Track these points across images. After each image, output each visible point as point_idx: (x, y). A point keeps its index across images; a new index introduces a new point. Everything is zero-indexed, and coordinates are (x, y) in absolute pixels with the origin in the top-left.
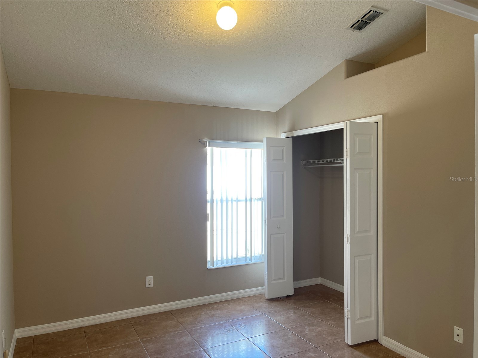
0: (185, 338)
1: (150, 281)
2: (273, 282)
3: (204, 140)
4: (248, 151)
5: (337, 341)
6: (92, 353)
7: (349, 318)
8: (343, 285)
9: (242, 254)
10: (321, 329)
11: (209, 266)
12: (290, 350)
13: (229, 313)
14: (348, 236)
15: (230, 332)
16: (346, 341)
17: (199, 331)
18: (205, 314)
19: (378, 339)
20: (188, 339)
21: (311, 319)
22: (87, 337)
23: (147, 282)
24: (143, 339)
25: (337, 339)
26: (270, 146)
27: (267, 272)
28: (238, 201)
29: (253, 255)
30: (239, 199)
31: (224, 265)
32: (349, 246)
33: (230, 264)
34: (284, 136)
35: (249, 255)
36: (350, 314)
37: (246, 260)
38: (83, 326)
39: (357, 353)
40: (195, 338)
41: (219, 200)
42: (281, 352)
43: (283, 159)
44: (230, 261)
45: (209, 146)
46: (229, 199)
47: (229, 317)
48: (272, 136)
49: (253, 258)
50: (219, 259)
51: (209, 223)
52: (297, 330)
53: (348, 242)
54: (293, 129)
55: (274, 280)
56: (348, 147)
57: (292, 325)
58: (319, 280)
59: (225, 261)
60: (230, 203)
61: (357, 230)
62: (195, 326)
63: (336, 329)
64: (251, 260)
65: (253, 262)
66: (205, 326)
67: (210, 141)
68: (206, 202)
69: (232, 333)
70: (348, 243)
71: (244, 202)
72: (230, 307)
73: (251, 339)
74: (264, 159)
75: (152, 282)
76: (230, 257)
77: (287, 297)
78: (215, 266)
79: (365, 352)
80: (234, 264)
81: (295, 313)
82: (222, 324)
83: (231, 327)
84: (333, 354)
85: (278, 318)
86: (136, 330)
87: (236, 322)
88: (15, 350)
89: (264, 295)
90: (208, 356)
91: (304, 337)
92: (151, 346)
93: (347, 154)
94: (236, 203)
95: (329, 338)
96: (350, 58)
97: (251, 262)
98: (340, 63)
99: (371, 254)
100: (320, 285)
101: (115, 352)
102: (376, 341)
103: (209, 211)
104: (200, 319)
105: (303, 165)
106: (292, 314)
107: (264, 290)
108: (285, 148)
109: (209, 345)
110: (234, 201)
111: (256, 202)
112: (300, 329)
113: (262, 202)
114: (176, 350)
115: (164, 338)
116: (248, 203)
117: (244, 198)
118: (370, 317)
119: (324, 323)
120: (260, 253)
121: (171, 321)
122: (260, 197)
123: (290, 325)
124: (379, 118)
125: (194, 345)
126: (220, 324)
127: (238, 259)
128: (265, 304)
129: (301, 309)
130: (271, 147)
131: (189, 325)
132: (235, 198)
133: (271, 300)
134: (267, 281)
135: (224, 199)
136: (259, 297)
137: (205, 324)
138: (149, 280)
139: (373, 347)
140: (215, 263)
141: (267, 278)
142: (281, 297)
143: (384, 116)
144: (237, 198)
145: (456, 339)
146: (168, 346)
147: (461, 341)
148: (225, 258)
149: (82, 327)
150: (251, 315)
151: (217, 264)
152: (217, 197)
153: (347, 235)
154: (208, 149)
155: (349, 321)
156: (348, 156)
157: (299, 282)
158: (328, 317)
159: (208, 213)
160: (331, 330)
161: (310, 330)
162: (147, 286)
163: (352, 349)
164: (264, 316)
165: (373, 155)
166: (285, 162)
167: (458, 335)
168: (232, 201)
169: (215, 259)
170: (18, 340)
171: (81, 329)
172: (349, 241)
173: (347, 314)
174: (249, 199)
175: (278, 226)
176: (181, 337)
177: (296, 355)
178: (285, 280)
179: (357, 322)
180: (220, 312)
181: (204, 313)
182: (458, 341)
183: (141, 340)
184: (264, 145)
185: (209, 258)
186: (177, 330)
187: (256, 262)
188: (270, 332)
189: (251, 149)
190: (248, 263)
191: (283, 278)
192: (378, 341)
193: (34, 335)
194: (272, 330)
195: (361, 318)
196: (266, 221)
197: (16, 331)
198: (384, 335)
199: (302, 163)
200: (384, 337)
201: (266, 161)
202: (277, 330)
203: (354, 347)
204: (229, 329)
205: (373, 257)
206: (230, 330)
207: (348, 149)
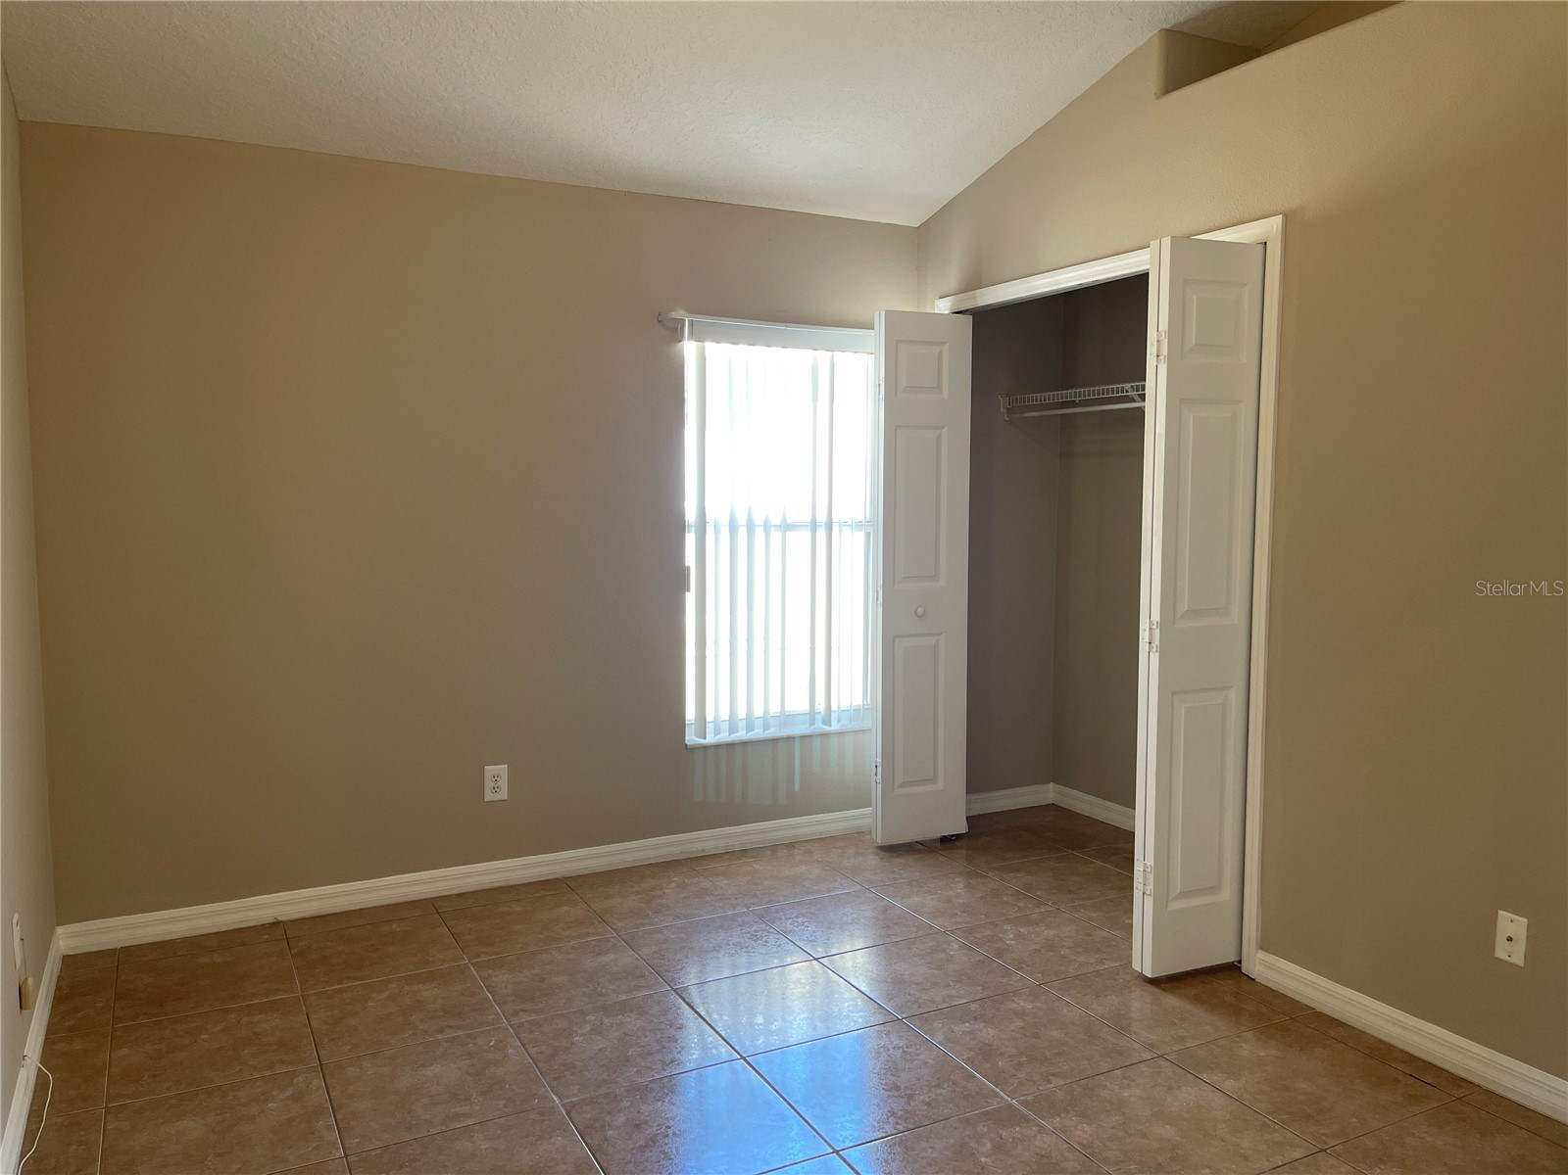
0: (612, 956)
1: (497, 781)
2: (898, 791)
3: (674, 315)
4: (823, 357)
5: (1106, 966)
6: (313, 997)
7: (1148, 892)
8: (1132, 805)
9: (798, 703)
10: (1056, 932)
11: (691, 738)
12: (953, 992)
13: (757, 884)
14: (1155, 627)
15: (758, 939)
16: (1136, 966)
17: (658, 936)
18: (677, 886)
19: (1240, 962)
20: (624, 958)
21: (1021, 905)
22: (294, 951)
23: (489, 784)
24: (478, 956)
25: (1106, 962)
26: (898, 342)
27: (879, 760)
28: (786, 527)
29: (834, 707)
30: (790, 520)
31: (741, 735)
32: (1155, 658)
33: (758, 733)
34: (944, 307)
35: (820, 706)
36: (1151, 878)
37: (812, 722)
38: (280, 919)
39: (1171, 1001)
40: (645, 957)
41: (725, 521)
42: (924, 997)
43: (939, 387)
44: (758, 724)
45: (692, 336)
46: (759, 520)
47: (756, 896)
48: (903, 304)
49: (834, 716)
50: (725, 715)
51: (690, 598)
52: (979, 936)
53: (1154, 646)
54: (973, 284)
55: (905, 784)
56: (1164, 325)
57: (960, 920)
58: (1049, 793)
59: (742, 725)
60: (759, 534)
61: (1184, 606)
62: (647, 921)
63: (1104, 934)
64: (827, 721)
65: (834, 727)
66: (679, 922)
67: (696, 319)
68: (680, 527)
69: (766, 942)
70: (1154, 650)
71: (808, 534)
72: (758, 867)
73: (825, 961)
74: (875, 386)
75: (504, 783)
76: (758, 712)
77: (947, 841)
78: (710, 739)
79: (1197, 1000)
80: (773, 732)
81: (968, 886)
82: (733, 918)
83: (763, 926)
84: (1095, 1004)
85: (915, 900)
86: (453, 931)
87: (777, 912)
88: (58, 988)
89: (870, 834)
90: (687, 1007)
91: (999, 956)
92: (503, 978)
93: (1158, 351)
94: (780, 534)
95: (1082, 959)
96: (1176, 25)
97: (828, 728)
98: (1144, 40)
99: (1228, 688)
100: (1053, 807)
101: (386, 994)
102: (1233, 969)
103: (690, 559)
104: (663, 901)
105: (1006, 411)
106: (959, 887)
107: (870, 820)
108: (946, 349)
109: (690, 978)
110: (772, 528)
111: (846, 532)
112: (988, 933)
113: (868, 535)
114: (584, 989)
115: (545, 957)
116: (821, 534)
117: (808, 519)
118: (1216, 889)
119: (1066, 915)
120: (858, 700)
121: (566, 908)
122: (861, 517)
123: (954, 920)
124: (1270, 228)
125: (643, 976)
126: (727, 916)
127: (786, 718)
128: (872, 861)
129: (990, 874)
130: (899, 345)
131: (625, 918)
132: (776, 520)
133: (891, 850)
134: (879, 786)
135: (742, 520)
136: (854, 838)
137: (677, 916)
138: (496, 777)
139: (1225, 986)
140: (710, 729)
141: (879, 777)
142: (925, 841)
143: (1288, 218)
144: (784, 520)
145: (1502, 952)
146: (560, 979)
147: (1518, 959)
148: (742, 713)
149: (276, 924)
150: (829, 891)
151: (717, 732)
152: (716, 513)
153: (1150, 622)
154: (689, 348)
155: (1149, 902)
156: (1162, 358)
157: (983, 796)
158: (1076, 899)
159: (687, 564)
160: (1089, 935)
161: (1018, 936)
162: (489, 796)
163: (1153, 989)
164: (871, 895)
165: (1248, 356)
166: (945, 395)
167: (1510, 939)
168: (767, 527)
169: (710, 716)
170: (68, 960)
171: (276, 928)
172: (1157, 641)
173: (1141, 880)
174: (823, 524)
175: (919, 609)
176: (599, 954)
177: (973, 1006)
178: (940, 786)
179: (1176, 905)
180: (725, 882)
181: (674, 885)
182: (1508, 959)
183: (469, 960)
184: (876, 338)
185: (690, 714)
186: (587, 934)
187: (844, 729)
188: (888, 940)
189: (829, 353)
190: (818, 731)
191: (933, 780)
192: (1240, 968)
193: (119, 946)
194: (896, 935)
195: (1185, 894)
196: (881, 592)
197: (60, 931)
198: (1262, 948)
199: (1003, 403)
200: (1261, 954)
201: (882, 393)
202: (913, 935)
203: (1163, 985)
204: (756, 931)
205: (1235, 698)
206: (759, 934)
207: (1163, 334)
